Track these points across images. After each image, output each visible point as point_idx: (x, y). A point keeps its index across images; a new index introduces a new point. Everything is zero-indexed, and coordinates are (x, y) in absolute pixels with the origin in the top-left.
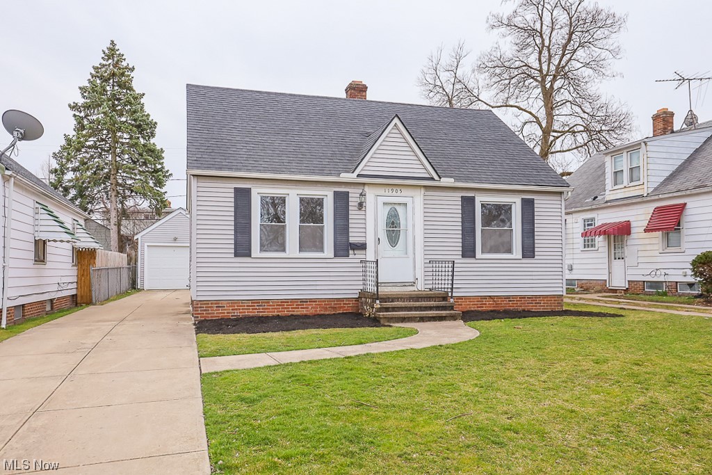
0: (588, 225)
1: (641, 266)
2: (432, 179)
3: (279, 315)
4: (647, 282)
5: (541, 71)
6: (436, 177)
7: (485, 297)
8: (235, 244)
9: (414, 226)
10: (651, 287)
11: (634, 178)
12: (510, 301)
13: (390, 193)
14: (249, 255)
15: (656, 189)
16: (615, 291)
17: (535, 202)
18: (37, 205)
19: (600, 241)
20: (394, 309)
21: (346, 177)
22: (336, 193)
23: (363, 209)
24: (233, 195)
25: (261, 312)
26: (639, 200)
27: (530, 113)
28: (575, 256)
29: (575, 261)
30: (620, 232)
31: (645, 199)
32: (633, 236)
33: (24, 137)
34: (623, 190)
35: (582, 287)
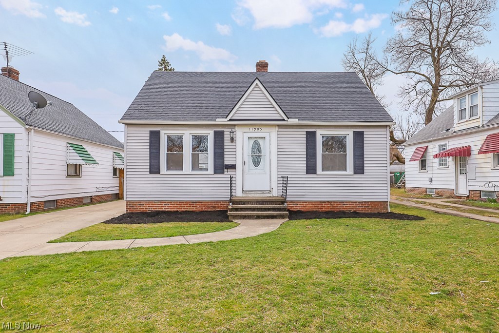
0: (443, 149)
1: (478, 179)
2: (284, 120)
3: (177, 211)
4: (483, 191)
5: (431, 46)
6: (286, 119)
7: (324, 202)
8: (150, 166)
9: (270, 152)
10: (485, 195)
11: (474, 114)
12: (345, 205)
13: (254, 131)
14: (158, 173)
15: (490, 121)
16: (460, 197)
17: (365, 133)
18: (68, 145)
19: (450, 160)
20: (242, 210)
21: (220, 121)
22: (215, 132)
23: (234, 142)
24: (149, 135)
25: (167, 209)
26: (476, 130)
27: (423, 75)
28: (434, 172)
29: (434, 175)
30: (463, 154)
31: (480, 129)
32: (472, 157)
33: (38, 107)
34: (465, 123)
35: (438, 194)
